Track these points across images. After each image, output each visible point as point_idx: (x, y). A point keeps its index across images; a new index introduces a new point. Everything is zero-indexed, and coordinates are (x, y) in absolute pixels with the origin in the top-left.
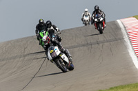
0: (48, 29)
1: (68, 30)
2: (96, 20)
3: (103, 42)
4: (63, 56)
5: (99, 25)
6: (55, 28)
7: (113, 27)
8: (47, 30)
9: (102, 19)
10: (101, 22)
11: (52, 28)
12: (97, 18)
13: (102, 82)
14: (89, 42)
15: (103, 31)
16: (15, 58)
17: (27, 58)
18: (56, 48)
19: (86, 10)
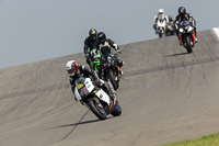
0: (101, 46)
1: (137, 43)
2: (181, 30)
3: (192, 64)
4: (100, 93)
5: (187, 39)
6: (111, 43)
7: (207, 39)
8: (98, 48)
9: (190, 29)
10: (190, 34)
11: (107, 44)
12: (183, 27)
13: (190, 128)
14: (169, 63)
15: (193, 49)
18: (88, 80)
19: (161, 11)
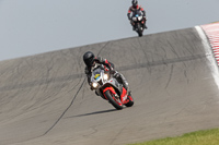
14: (151, 61)
16: (32, 85)
17: (51, 84)
